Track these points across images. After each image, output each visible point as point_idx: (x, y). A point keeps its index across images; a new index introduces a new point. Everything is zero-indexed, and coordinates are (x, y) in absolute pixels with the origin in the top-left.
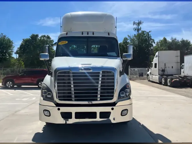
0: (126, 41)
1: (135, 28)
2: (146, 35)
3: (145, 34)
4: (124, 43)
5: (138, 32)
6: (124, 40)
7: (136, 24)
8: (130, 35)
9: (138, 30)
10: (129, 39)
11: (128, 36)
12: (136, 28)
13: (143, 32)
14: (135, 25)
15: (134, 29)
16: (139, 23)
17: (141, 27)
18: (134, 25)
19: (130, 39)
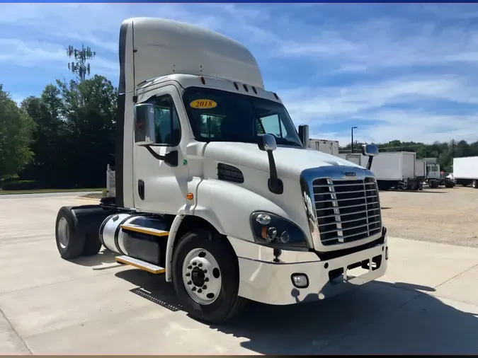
0: (53, 96)
1: (73, 63)
2: (105, 87)
3: (103, 85)
4: (46, 99)
5: (81, 75)
6: (47, 91)
7: (76, 55)
8: (62, 81)
9: (82, 71)
10: (61, 91)
11: (58, 82)
12: (75, 65)
13: (99, 79)
14: (73, 56)
15: (71, 65)
16: (85, 54)
17: (89, 65)
18: (70, 54)
19: (63, 91)
